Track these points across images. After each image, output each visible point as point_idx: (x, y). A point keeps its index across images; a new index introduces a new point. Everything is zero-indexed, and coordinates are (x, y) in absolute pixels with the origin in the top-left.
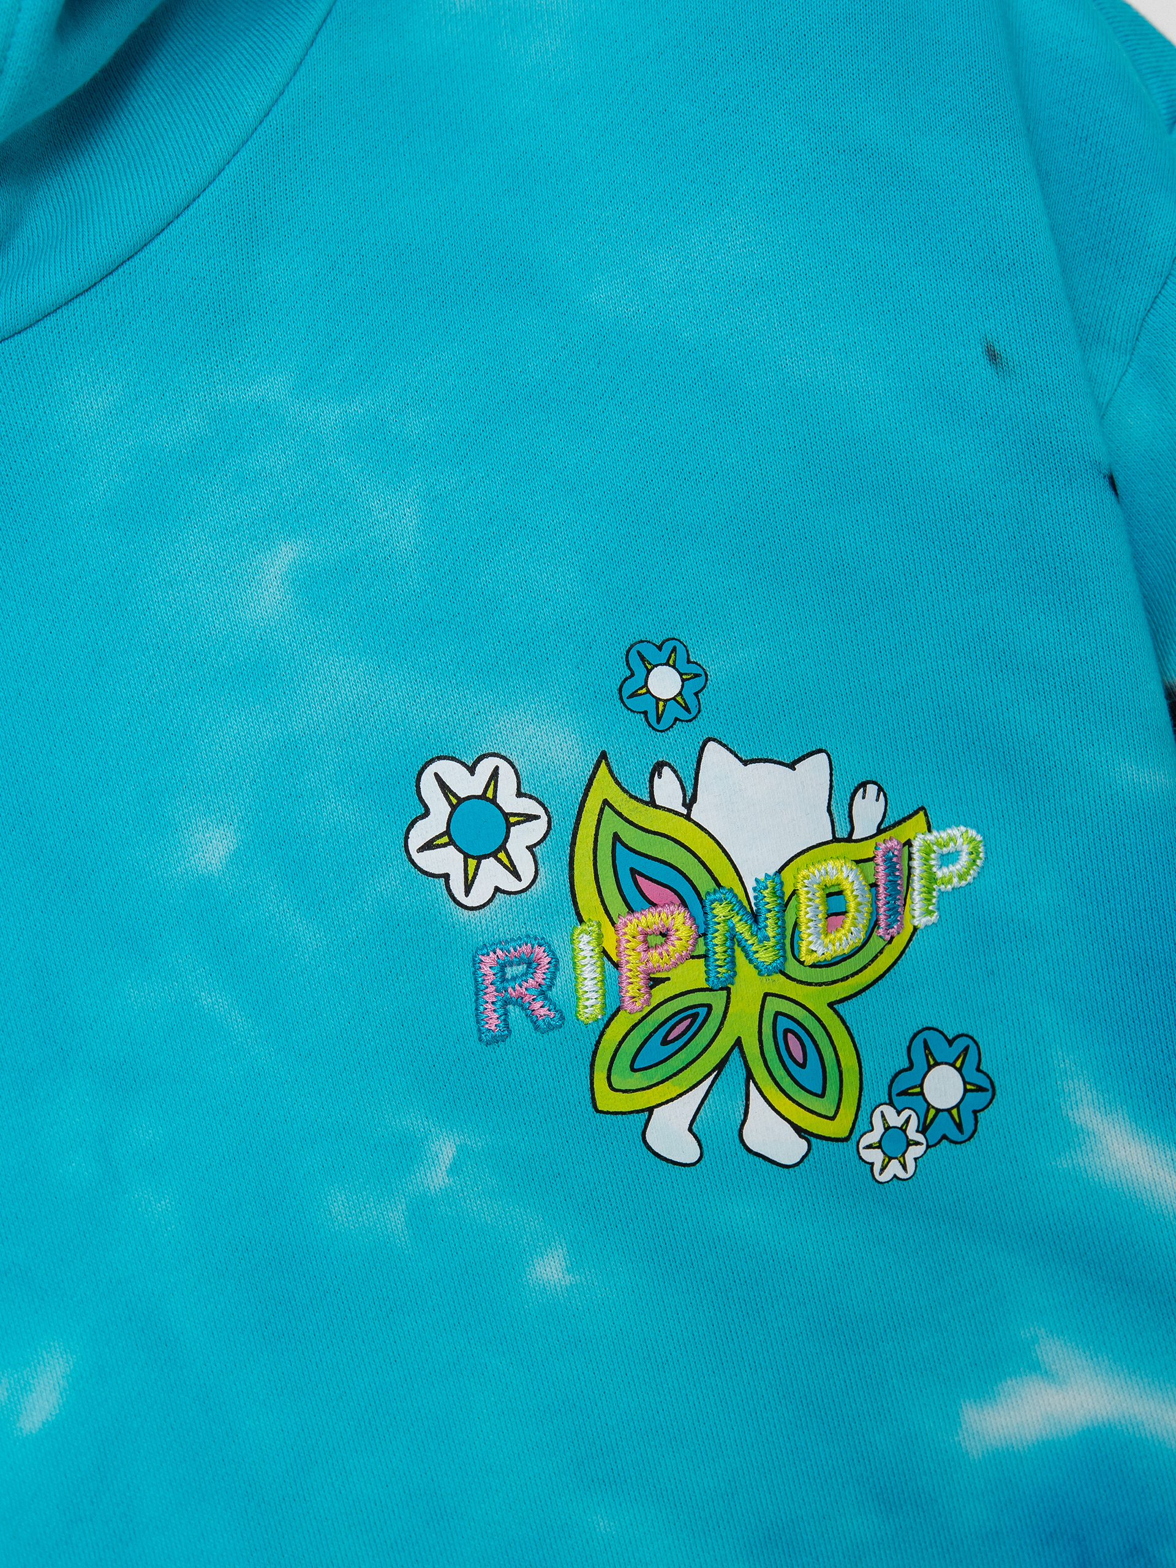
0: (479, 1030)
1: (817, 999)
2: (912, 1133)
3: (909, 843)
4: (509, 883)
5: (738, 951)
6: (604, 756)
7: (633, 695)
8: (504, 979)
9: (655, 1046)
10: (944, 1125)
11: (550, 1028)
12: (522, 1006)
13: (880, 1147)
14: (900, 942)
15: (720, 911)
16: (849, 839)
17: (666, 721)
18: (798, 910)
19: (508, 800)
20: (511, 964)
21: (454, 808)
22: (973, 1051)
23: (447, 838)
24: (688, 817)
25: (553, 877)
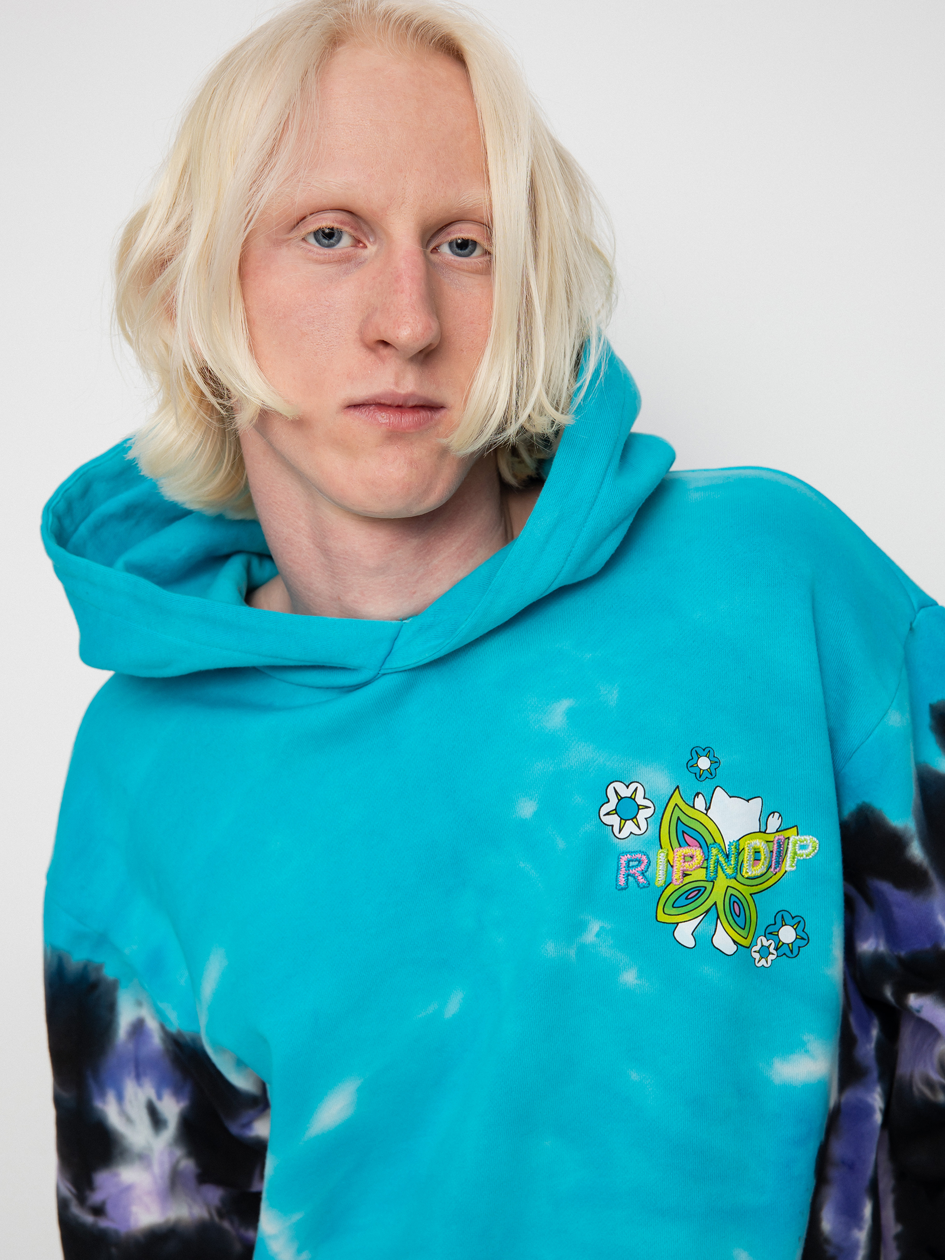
0: (616, 884)
1: (746, 891)
2: (772, 949)
3: (788, 838)
4: (636, 831)
5: (719, 868)
6: (678, 787)
7: (692, 766)
8: (628, 866)
9: (682, 901)
10: (785, 949)
11: (644, 887)
12: (634, 877)
13: (759, 952)
14: (779, 875)
15: (714, 851)
16: (765, 832)
17: (703, 777)
18: (744, 855)
19: (640, 799)
20: (632, 861)
21: (619, 800)
22: (802, 923)
23: (616, 811)
24: (706, 814)
25: (654, 829)
